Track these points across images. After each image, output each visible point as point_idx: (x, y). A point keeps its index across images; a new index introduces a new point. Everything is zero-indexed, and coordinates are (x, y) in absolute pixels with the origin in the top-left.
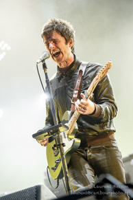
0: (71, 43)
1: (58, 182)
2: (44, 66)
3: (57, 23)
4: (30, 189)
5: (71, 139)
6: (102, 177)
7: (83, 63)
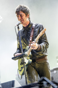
0: (28, 16)
1: (22, 77)
2: (18, 28)
3: (21, 7)
4: (10, 82)
5: (28, 59)
6: (42, 78)
7: (34, 23)
